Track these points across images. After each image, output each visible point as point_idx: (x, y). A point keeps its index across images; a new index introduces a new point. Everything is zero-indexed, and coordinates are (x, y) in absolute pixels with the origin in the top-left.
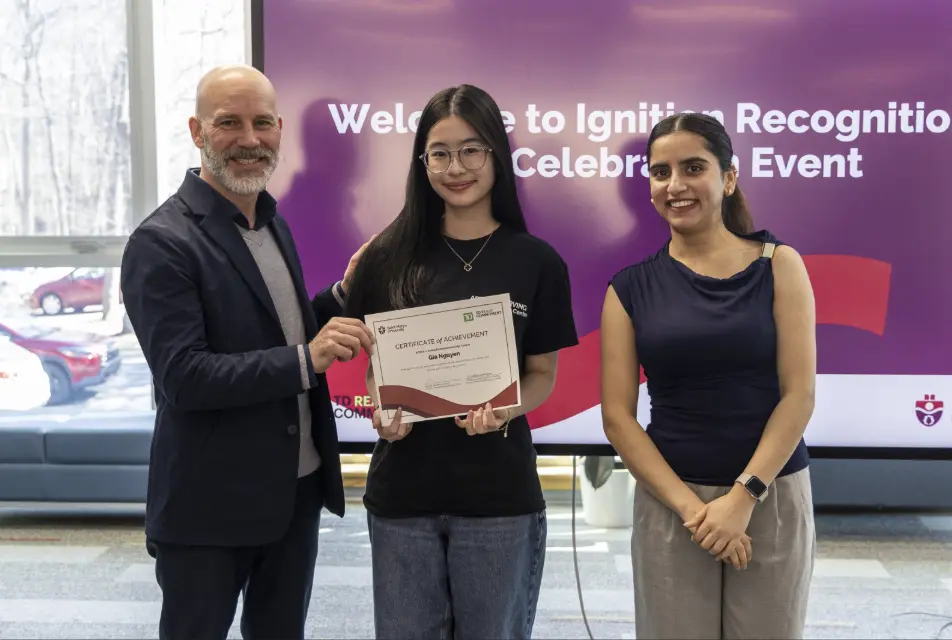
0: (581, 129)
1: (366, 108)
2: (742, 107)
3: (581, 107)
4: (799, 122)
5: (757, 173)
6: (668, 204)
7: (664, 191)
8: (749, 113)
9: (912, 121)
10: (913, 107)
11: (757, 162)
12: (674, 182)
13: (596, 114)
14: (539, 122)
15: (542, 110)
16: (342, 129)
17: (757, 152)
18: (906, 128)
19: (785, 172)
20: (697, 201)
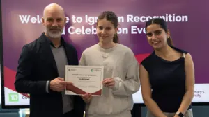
0: (86, 22)
1: (29, 16)
2: (128, 15)
3: (86, 16)
4: (143, 19)
5: (133, 32)
6: (153, 43)
7: (151, 39)
8: (130, 17)
9: (172, 19)
10: (172, 15)
11: (132, 30)
12: (153, 37)
13: (90, 18)
14: (75, 19)
15: (76, 17)
16: (23, 22)
17: (133, 27)
18: (170, 21)
19: (140, 32)
20: (160, 41)
